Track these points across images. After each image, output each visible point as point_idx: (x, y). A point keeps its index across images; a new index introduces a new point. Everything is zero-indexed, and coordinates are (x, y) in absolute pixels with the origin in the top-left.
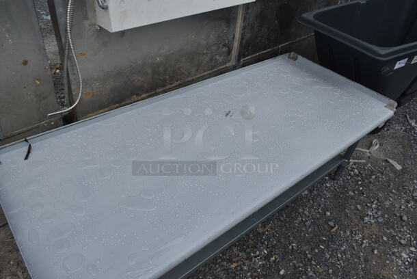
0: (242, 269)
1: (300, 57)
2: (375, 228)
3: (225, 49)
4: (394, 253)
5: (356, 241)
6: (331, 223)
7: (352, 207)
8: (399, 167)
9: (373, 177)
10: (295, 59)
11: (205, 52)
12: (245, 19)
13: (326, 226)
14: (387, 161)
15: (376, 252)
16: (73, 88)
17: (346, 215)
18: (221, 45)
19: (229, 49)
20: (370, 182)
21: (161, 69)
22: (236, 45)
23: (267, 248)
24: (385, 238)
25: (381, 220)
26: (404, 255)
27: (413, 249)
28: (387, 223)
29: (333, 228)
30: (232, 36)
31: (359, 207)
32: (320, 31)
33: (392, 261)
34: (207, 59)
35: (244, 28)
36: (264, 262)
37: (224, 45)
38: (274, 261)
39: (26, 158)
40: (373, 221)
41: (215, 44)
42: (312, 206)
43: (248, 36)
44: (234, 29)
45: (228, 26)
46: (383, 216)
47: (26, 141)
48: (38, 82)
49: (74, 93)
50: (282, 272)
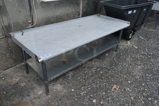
0: (88, 72)
1: (101, 15)
2: (130, 62)
3: (78, 14)
4: (136, 67)
5: (124, 65)
6: (116, 61)
7: (122, 57)
8: (137, 48)
9: (129, 50)
10: (99, 16)
11: (72, 13)
12: (83, 4)
13: (114, 62)
14: (133, 46)
15: (130, 67)
16: (34, 20)
17: (120, 59)
18: (76, 12)
19: (79, 13)
20: (128, 51)
21: (59, 17)
22: (81, 12)
23: (96, 67)
24: (133, 64)
25: (132, 60)
26: (139, 67)
27: (142, 66)
28: (134, 61)
29: (116, 62)
30: (79, 10)
31: (124, 57)
32: (105, 5)
33: (136, 69)
34: (73, 16)
35: (83, 7)
36: (95, 71)
37: (77, 12)
38: (99, 70)
39: (22, 35)
40: (129, 60)
41: (74, 11)
42: (110, 58)
43: (84, 10)
44: (80, 7)
45: (78, 6)
46: (132, 59)
47: (22, 31)
48: (23, 18)
49: (34, 22)
50: (101, 72)
